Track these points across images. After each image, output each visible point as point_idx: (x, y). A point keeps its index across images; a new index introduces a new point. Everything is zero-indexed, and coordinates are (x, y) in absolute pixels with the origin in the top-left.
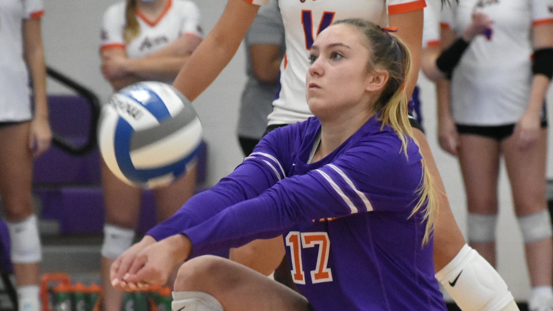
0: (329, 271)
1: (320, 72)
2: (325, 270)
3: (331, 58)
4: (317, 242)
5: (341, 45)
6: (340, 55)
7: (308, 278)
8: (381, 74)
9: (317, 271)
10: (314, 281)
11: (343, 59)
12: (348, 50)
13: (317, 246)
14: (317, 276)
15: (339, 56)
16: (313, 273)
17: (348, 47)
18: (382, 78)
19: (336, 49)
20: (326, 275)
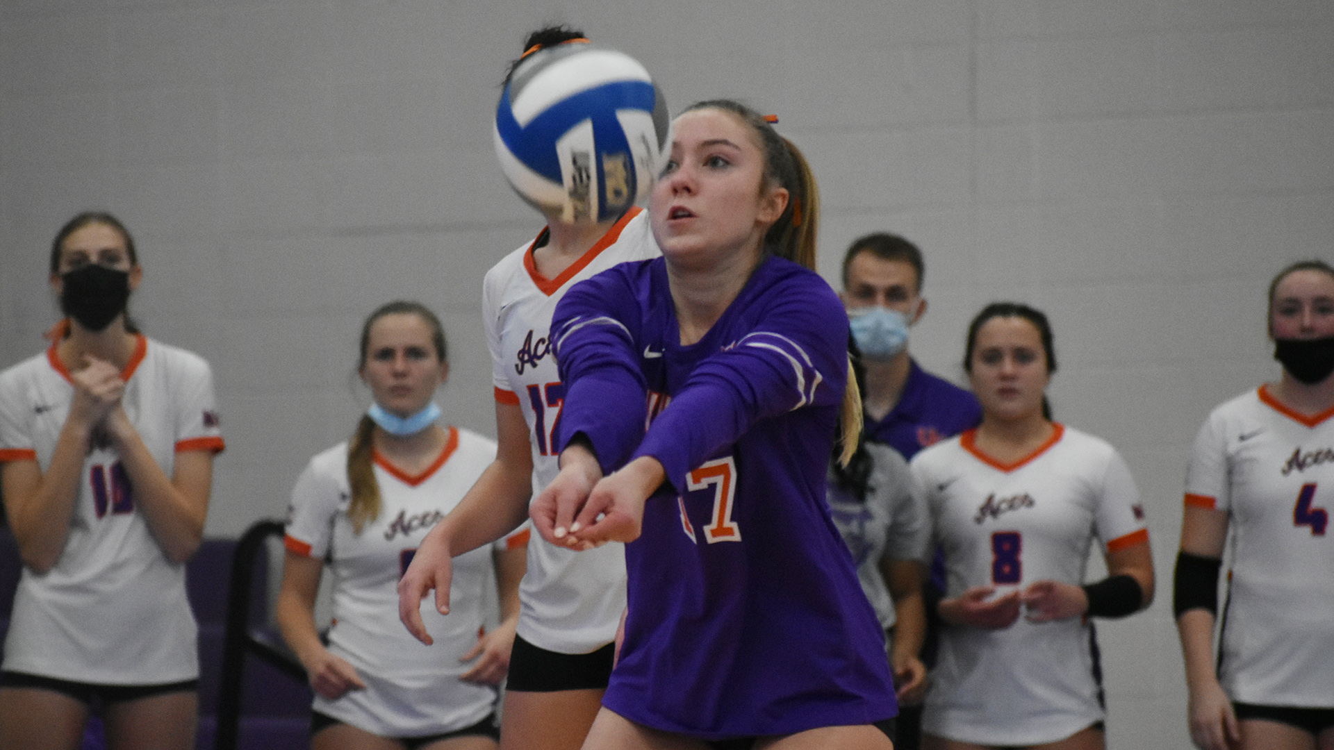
0: (735, 526)
1: (692, 186)
2: (727, 523)
3: (705, 164)
4: (711, 480)
5: (725, 142)
6: (723, 160)
7: (701, 535)
8: (777, 195)
9: (714, 524)
10: (711, 540)
11: (729, 166)
12: (735, 152)
13: (713, 487)
14: (714, 533)
15: (721, 163)
16: (707, 529)
17: (737, 147)
18: (779, 201)
19: (715, 150)
20: (729, 531)
